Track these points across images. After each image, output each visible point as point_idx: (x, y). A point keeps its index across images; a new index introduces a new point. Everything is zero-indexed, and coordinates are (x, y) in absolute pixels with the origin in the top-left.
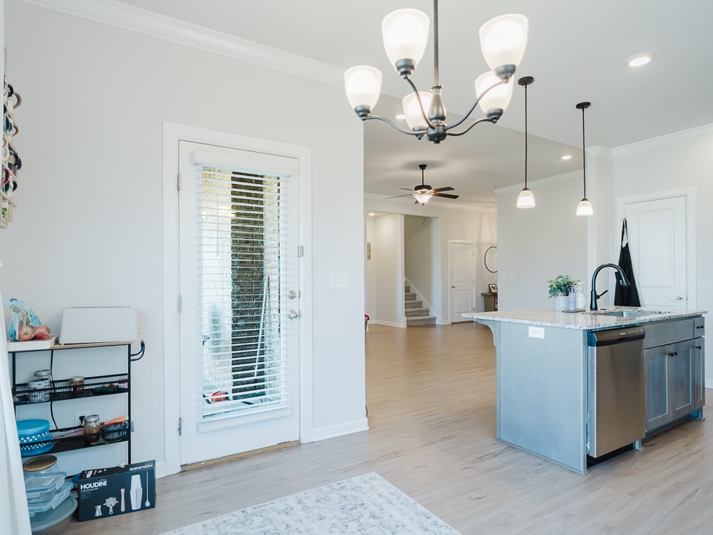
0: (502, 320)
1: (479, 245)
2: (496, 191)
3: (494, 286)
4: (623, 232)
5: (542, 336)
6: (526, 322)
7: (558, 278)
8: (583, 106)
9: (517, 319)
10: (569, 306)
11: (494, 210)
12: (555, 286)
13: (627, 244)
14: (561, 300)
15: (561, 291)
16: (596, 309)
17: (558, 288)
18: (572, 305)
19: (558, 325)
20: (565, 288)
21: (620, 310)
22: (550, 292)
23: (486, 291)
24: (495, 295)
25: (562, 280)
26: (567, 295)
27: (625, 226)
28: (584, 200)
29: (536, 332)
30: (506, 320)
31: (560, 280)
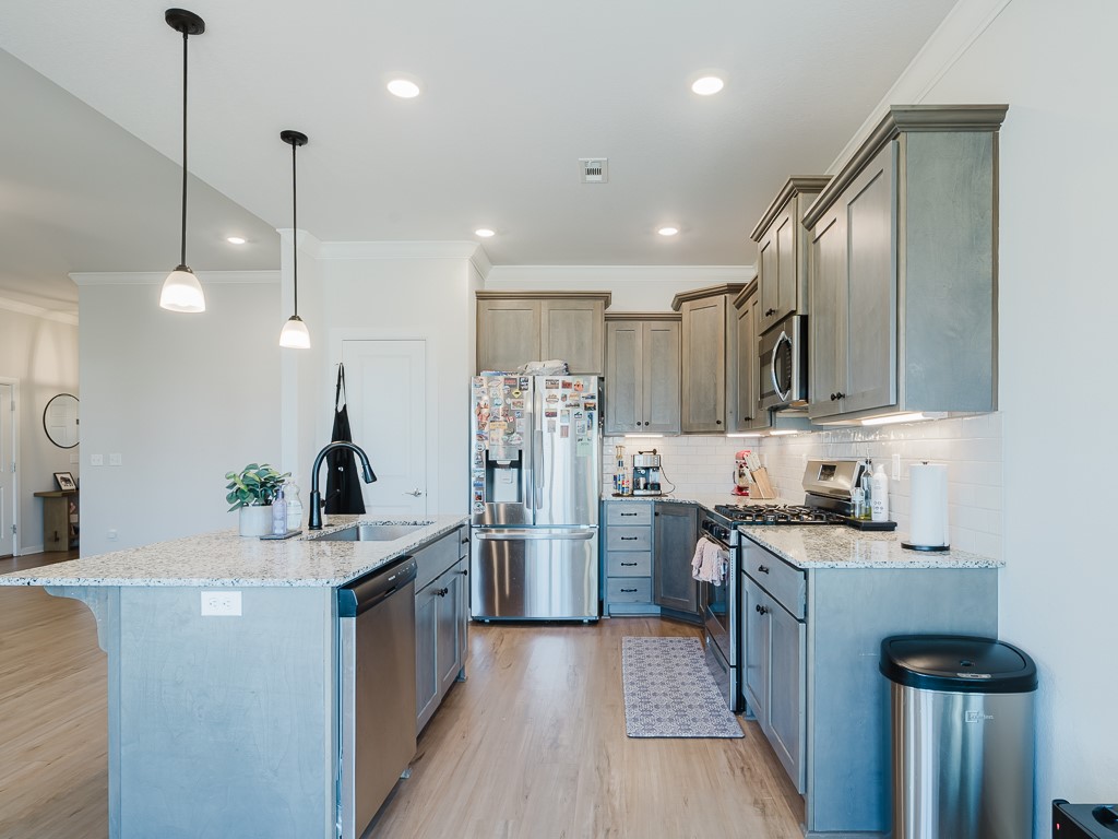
0: (127, 582)
1: (29, 387)
2: (76, 277)
3: (68, 476)
4: (339, 386)
5: (237, 610)
6: (195, 582)
7: (249, 468)
8: (294, 138)
9: (168, 574)
10: (272, 527)
11: (69, 318)
12: (242, 487)
13: (345, 406)
14: (255, 515)
15: (256, 496)
16: (319, 526)
17: (250, 490)
18: (278, 524)
19: (277, 582)
20: (262, 489)
21: (352, 524)
22: (230, 499)
23: (46, 486)
24: (73, 496)
25: (257, 474)
26: (267, 503)
27: (341, 376)
28: (294, 318)
29: (221, 604)
30: (138, 581)
31: (252, 473)
